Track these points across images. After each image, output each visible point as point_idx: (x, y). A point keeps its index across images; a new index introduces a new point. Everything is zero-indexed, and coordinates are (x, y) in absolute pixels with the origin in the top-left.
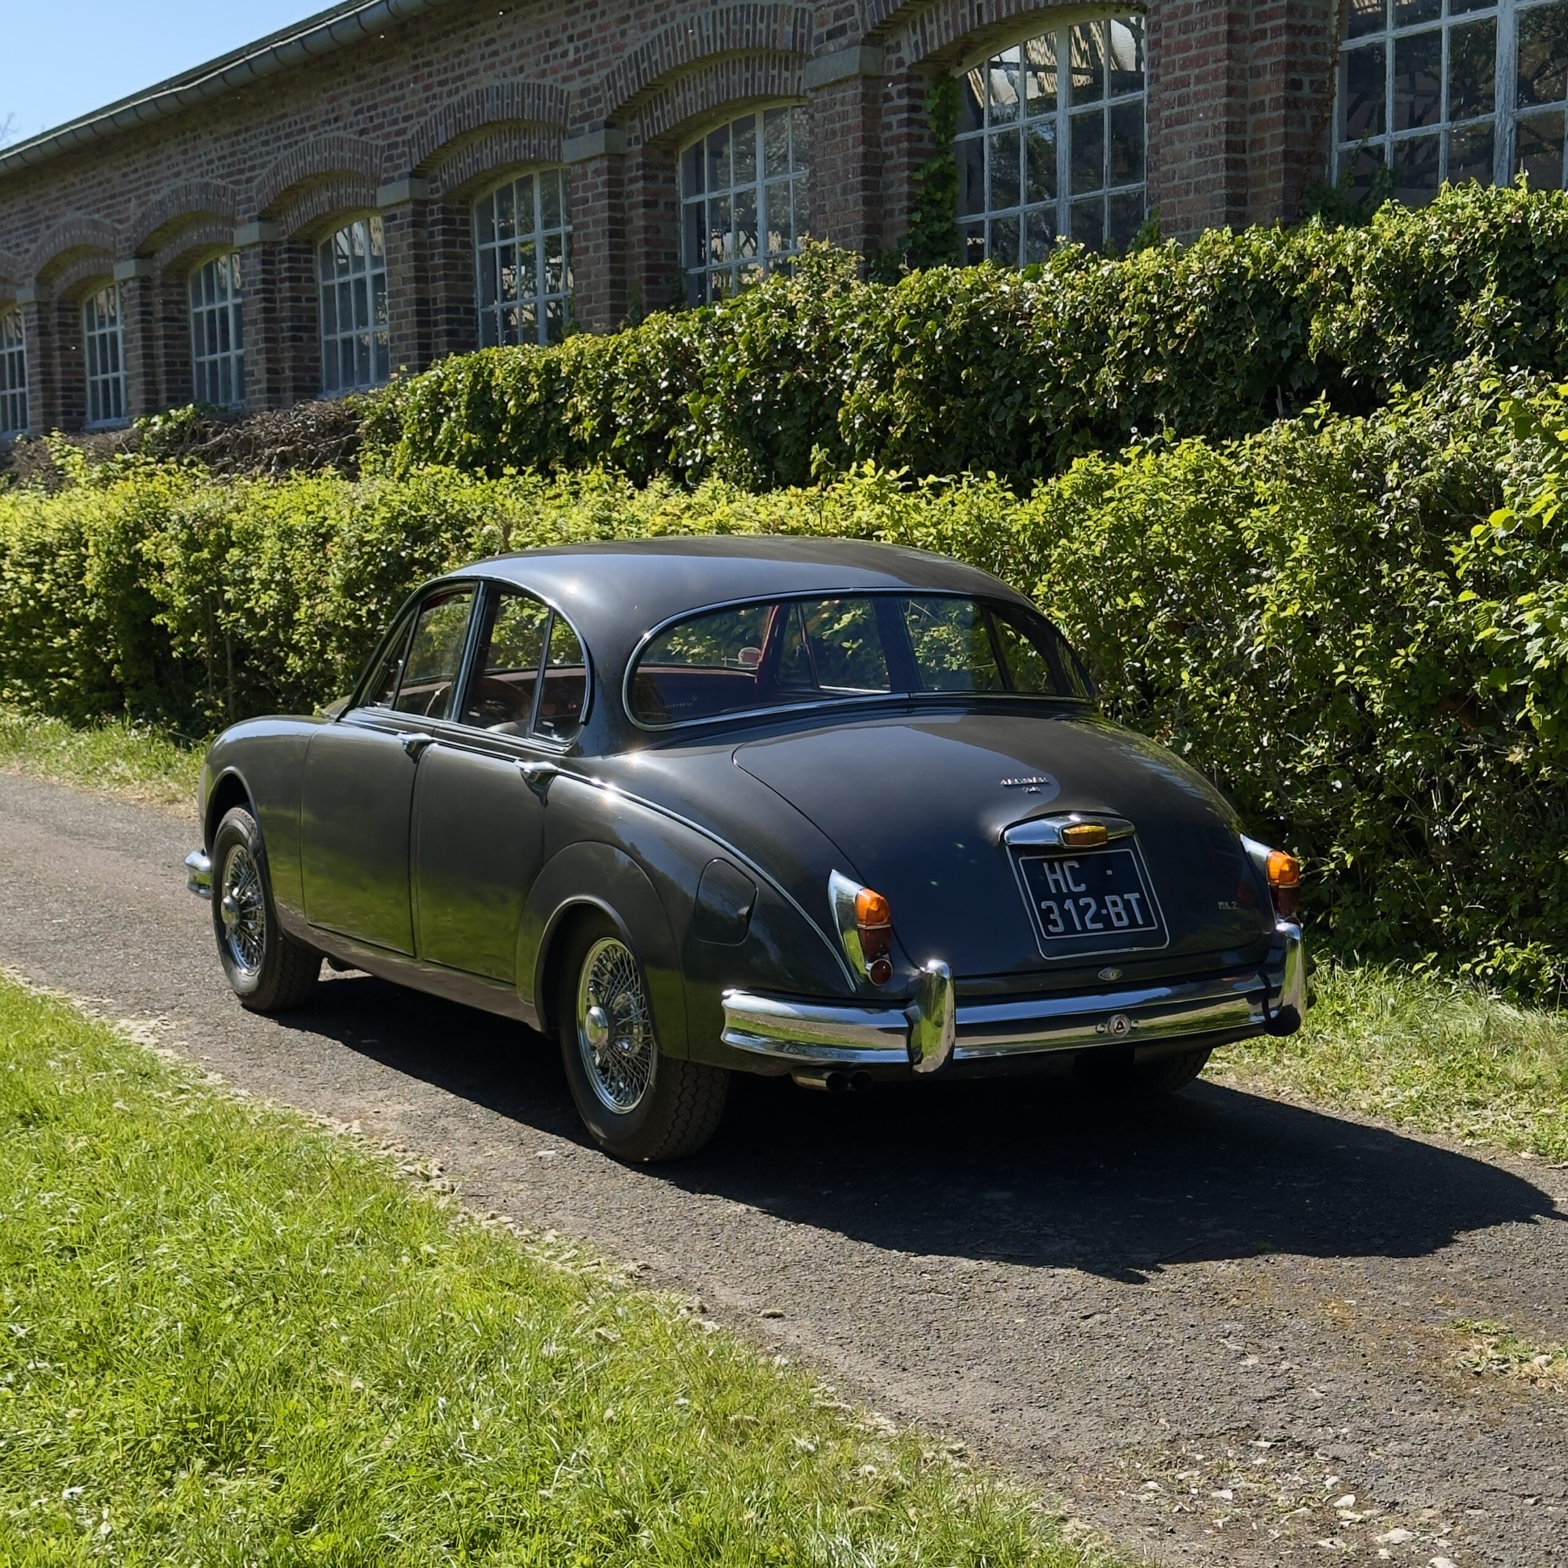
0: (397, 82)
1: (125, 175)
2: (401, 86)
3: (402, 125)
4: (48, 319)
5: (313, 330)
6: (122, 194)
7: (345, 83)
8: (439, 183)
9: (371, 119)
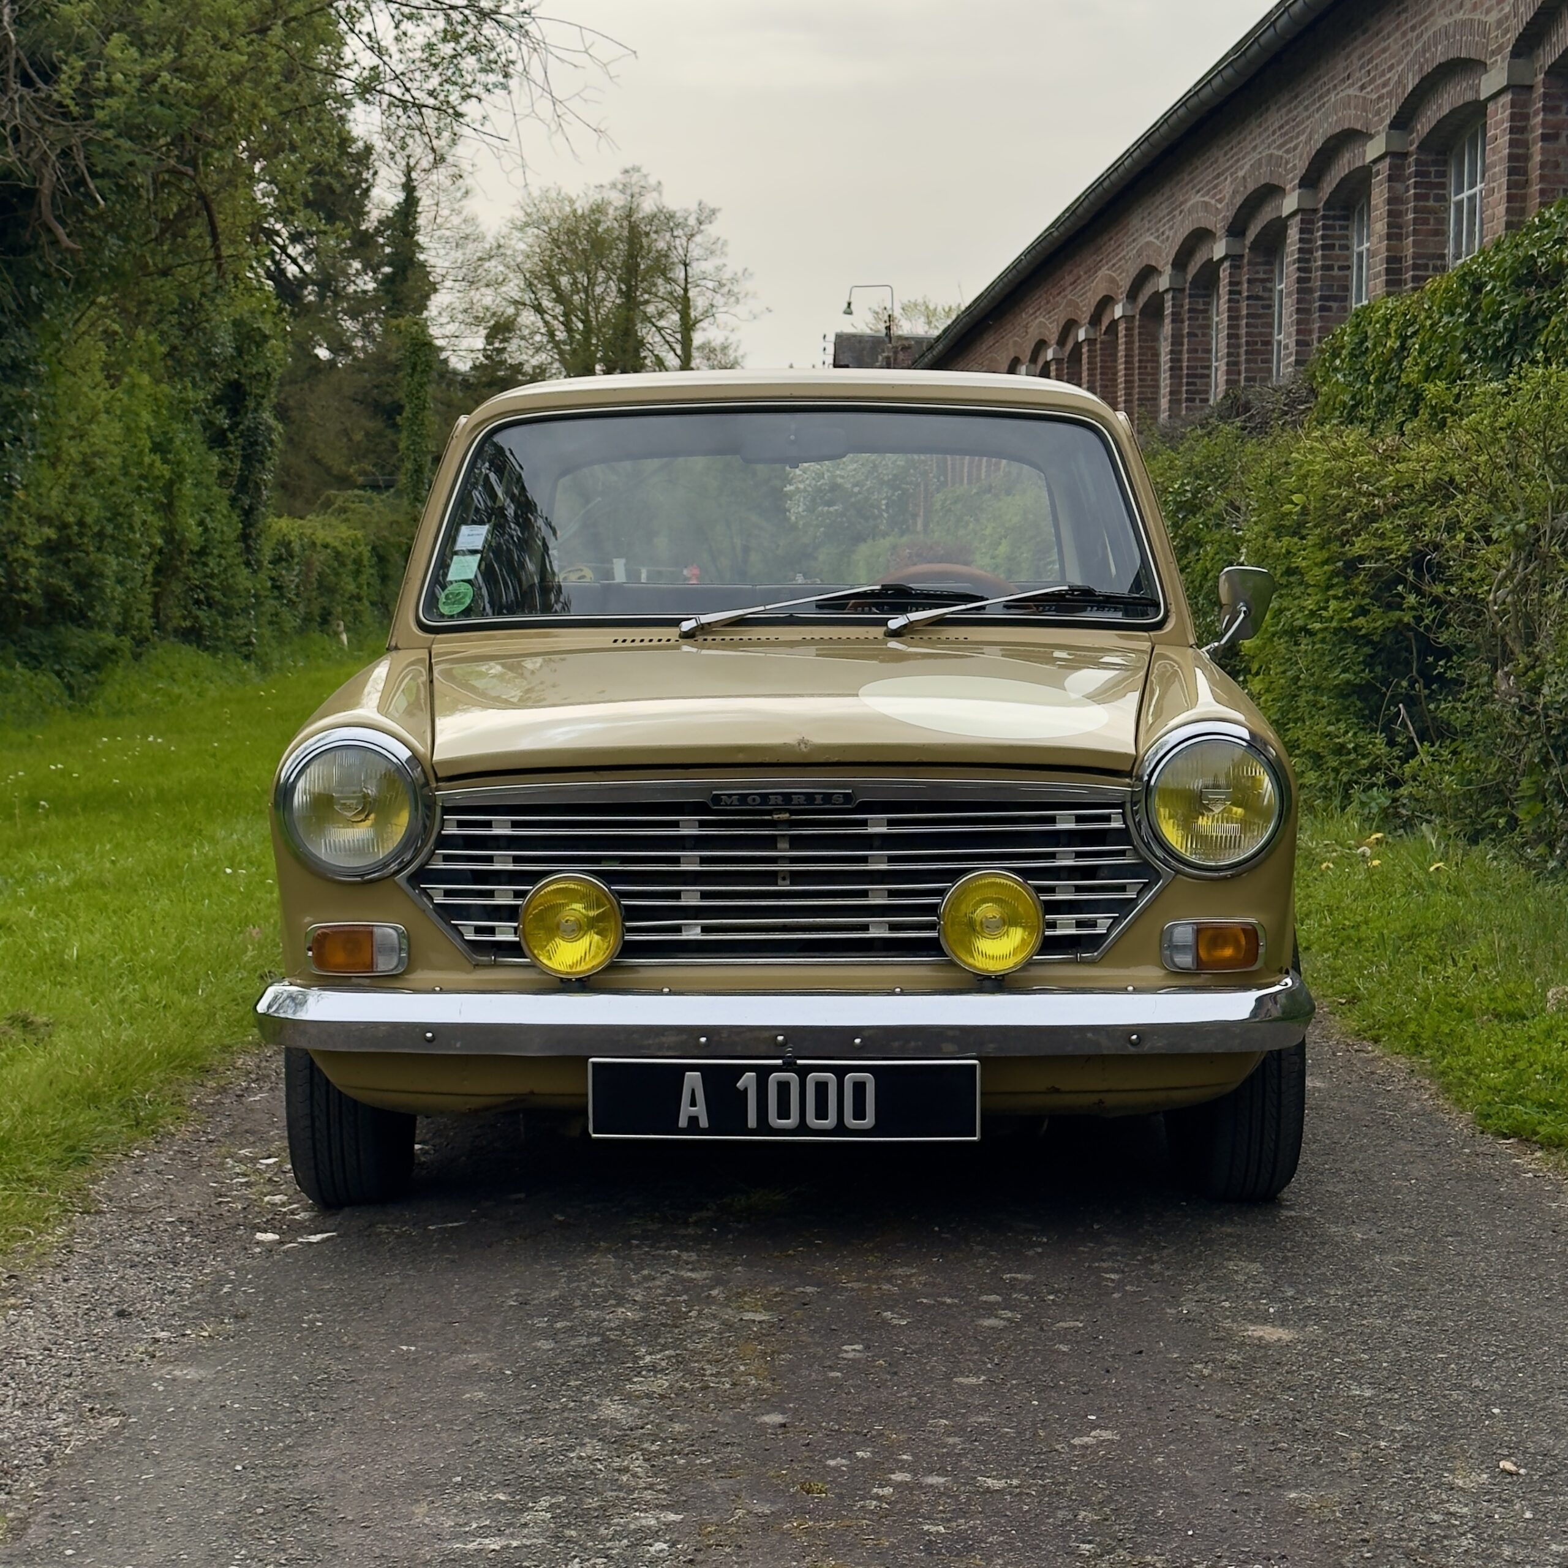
1: (1226, 154)
2: (1389, 35)
3: (1387, 76)
4: (1182, 306)
5: (1345, 299)
6: (1222, 173)
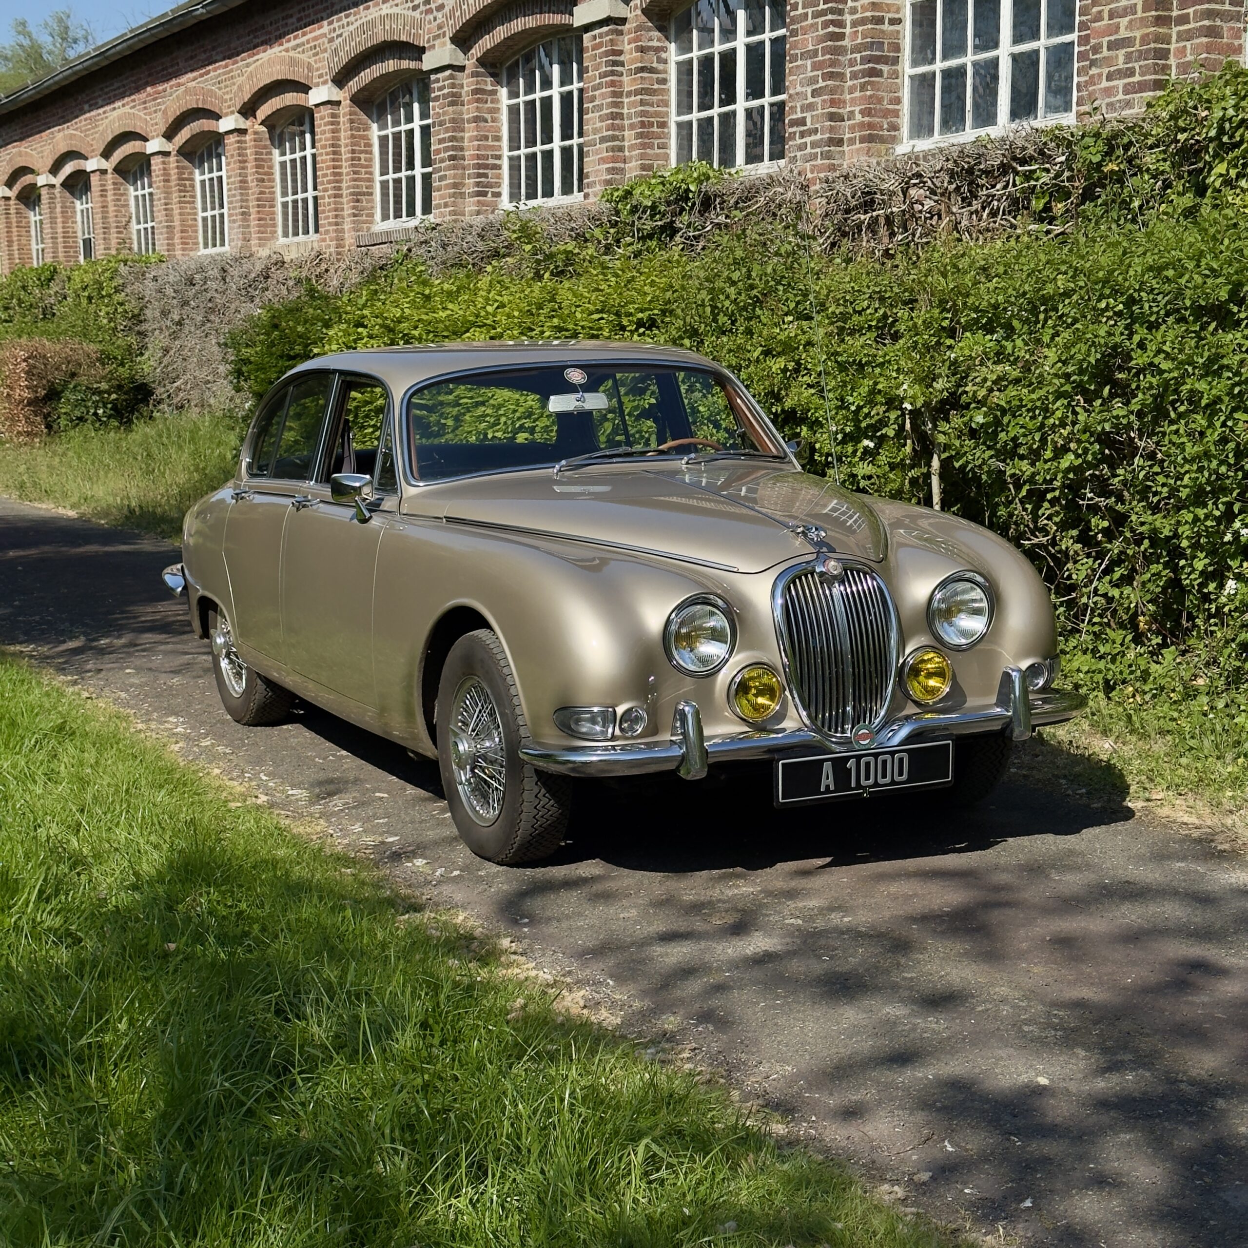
4: (462, 86)
5: (896, 61)
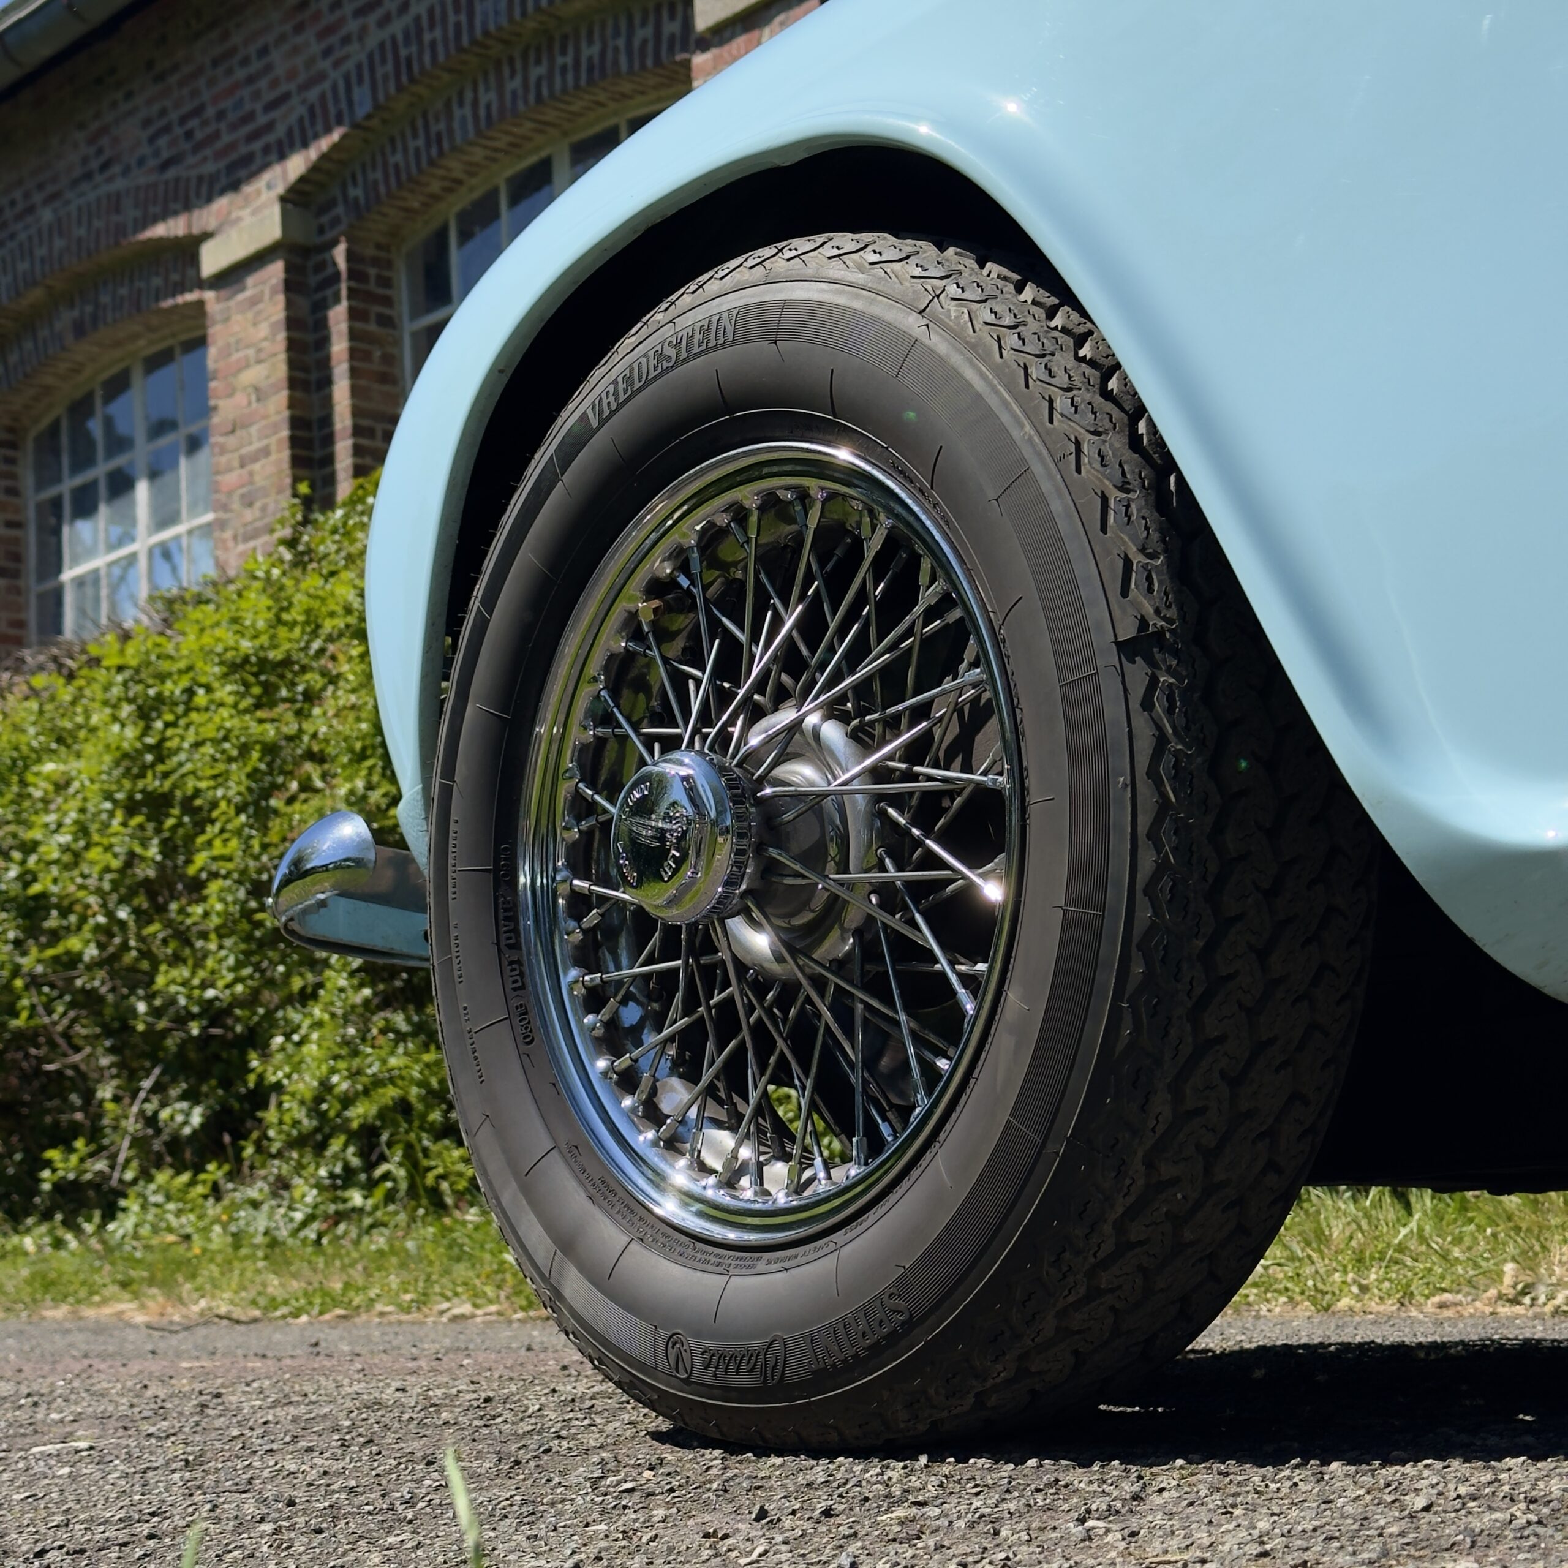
0: (252, 49)
2: (264, 51)
3: (262, 119)
7: (129, 96)
8: (340, 210)
9: (189, 135)
